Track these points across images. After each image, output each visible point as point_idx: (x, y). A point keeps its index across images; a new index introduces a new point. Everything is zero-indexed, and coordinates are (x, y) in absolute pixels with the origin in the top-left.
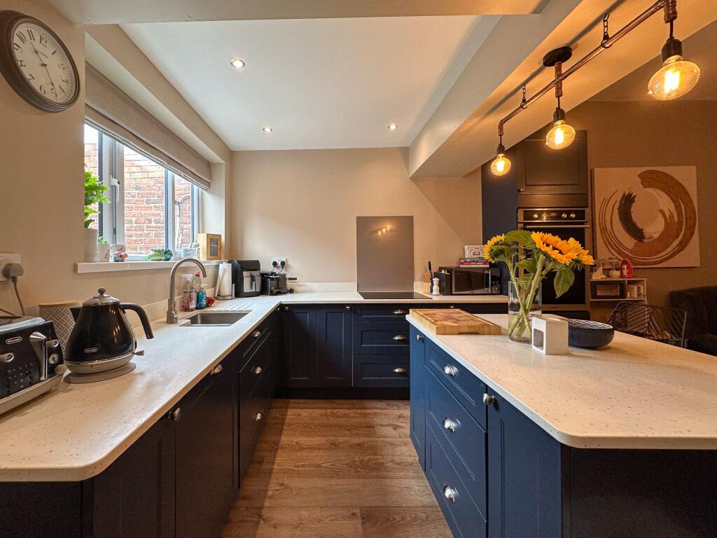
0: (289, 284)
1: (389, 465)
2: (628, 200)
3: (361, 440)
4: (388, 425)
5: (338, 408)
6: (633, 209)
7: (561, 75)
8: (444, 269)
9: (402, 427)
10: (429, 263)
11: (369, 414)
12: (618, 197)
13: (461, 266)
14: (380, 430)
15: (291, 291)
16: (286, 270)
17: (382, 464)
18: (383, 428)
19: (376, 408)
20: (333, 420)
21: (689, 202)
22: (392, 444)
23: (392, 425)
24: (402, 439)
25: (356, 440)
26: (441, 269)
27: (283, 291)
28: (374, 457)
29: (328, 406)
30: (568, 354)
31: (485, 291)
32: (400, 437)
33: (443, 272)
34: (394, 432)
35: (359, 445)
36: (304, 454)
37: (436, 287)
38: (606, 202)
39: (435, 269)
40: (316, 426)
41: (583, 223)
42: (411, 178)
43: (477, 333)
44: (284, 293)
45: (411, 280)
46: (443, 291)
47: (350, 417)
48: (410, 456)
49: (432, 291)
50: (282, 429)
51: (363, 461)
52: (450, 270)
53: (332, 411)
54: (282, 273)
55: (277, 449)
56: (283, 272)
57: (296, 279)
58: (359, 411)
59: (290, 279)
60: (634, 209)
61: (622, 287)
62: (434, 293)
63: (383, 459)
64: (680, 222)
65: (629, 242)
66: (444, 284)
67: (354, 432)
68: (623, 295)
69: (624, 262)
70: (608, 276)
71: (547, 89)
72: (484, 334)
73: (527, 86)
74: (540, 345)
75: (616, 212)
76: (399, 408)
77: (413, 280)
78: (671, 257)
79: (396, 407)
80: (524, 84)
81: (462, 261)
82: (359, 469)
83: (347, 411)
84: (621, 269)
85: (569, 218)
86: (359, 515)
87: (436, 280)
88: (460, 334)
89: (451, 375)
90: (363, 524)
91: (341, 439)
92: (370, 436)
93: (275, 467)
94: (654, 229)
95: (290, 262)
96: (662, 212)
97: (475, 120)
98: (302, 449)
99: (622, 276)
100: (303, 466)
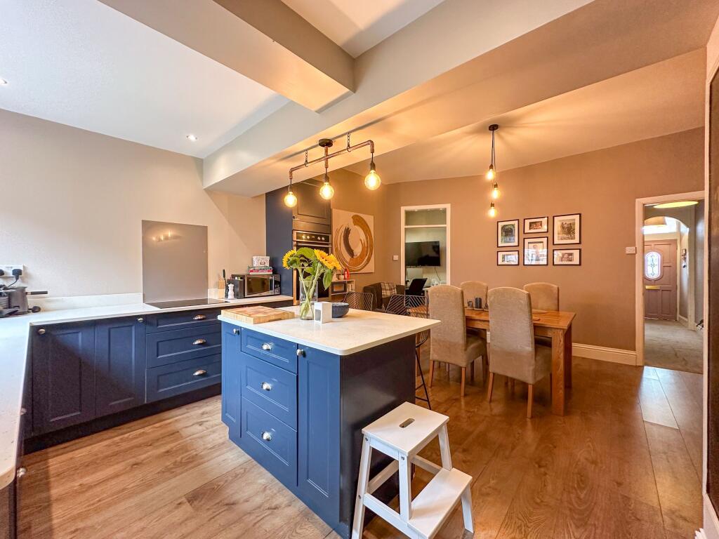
0: (31, 301)
1: (203, 453)
2: (347, 232)
3: (168, 447)
4: (193, 425)
5: (129, 432)
6: (349, 238)
7: (327, 155)
8: (238, 276)
9: (207, 421)
10: (224, 271)
11: (169, 423)
12: (343, 230)
13: (251, 273)
14: (185, 432)
15: (36, 310)
16: (23, 281)
17: (196, 455)
18: (188, 429)
19: (177, 416)
20: (124, 445)
21: (371, 236)
22: (201, 437)
23: (197, 423)
24: (211, 430)
25: (163, 450)
26: (233, 276)
27: (20, 310)
28: (186, 454)
29: (113, 435)
30: (332, 322)
31: (270, 292)
32: (207, 429)
33: (236, 278)
34: (200, 428)
35: (168, 452)
36: (98, 489)
37: (231, 293)
38: (338, 231)
39: (228, 277)
40: (103, 459)
41: (328, 244)
42: (205, 189)
43: (280, 319)
44: (23, 313)
45: (205, 287)
46: (237, 296)
47: (147, 434)
48: (221, 438)
49: (227, 296)
50: (48, 483)
51: (176, 462)
52: (242, 277)
53: (121, 437)
54: (16, 285)
55: (49, 506)
56: (19, 284)
57: (46, 293)
58: (157, 425)
59: (33, 293)
60: (351, 237)
61: (344, 284)
62: (229, 298)
63: (196, 451)
64: (368, 247)
65: (347, 257)
66: (238, 289)
67: (156, 444)
68: (345, 290)
69: (346, 270)
70: (339, 279)
71: (319, 160)
72: (284, 319)
73: (309, 151)
74: (319, 319)
75: (342, 238)
76: (200, 407)
77: (207, 287)
78: (364, 267)
79: (197, 408)
80: (307, 150)
81: (252, 269)
82: (174, 470)
83: (142, 430)
84: (344, 274)
85: (321, 240)
86: (186, 501)
87: (231, 286)
88: (270, 321)
89: (268, 350)
90: (191, 505)
91: (143, 457)
92: (176, 440)
93: (55, 521)
94: (358, 251)
95: (30, 270)
96: (361, 240)
97: (272, 161)
98: (90, 487)
99: (345, 279)
100: (99, 501)
